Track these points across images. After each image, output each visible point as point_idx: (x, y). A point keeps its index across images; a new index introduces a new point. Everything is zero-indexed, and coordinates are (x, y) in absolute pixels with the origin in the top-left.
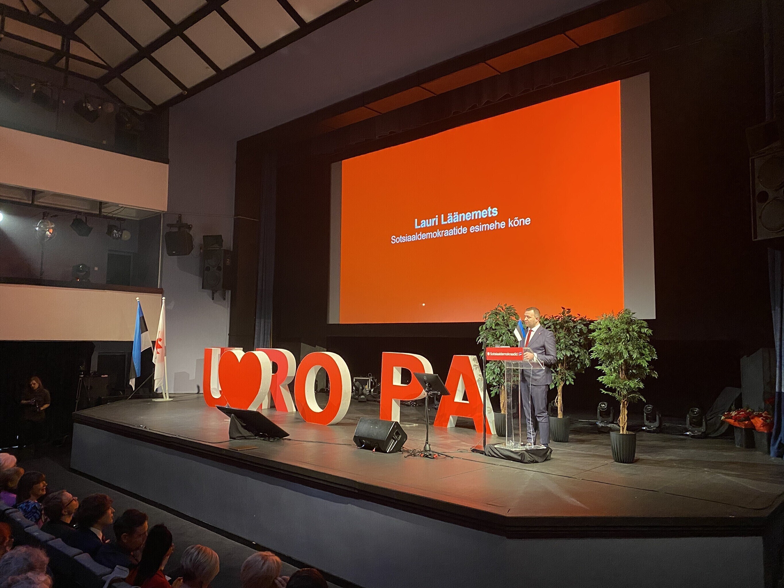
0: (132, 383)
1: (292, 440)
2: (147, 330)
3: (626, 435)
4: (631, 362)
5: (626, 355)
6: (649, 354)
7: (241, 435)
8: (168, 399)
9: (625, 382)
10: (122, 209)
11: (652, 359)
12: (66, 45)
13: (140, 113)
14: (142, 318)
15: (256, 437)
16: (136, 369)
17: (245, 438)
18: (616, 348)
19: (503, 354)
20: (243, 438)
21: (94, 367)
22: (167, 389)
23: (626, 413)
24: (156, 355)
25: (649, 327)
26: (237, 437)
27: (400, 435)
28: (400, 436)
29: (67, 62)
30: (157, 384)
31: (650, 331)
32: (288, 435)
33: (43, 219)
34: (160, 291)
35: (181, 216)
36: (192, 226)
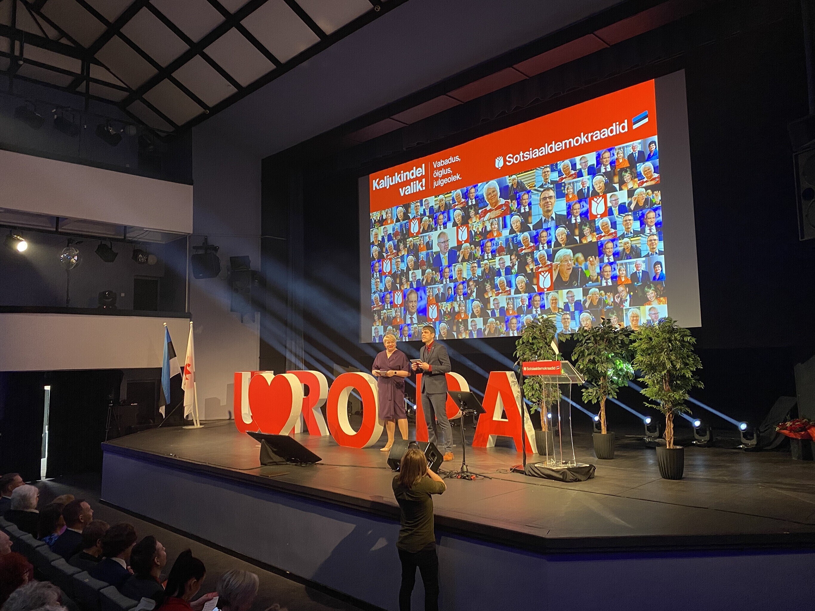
0: (162, 410)
1: (325, 464)
2: (176, 356)
3: (673, 450)
4: (674, 373)
5: (669, 366)
6: (694, 364)
7: (271, 461)
8: (199, 426)
9: (670, 394)
10: (147, 232)
11: (697, 369)
12: (86, 68)
13: (162, 135)
14: (170, 343)
15: (288, 463)
16: (166, 396)
17: (276, 464)
18: (658, 359)
19: (540, 369)
20: (274, 464)
21: (124, 395)
22: (197, 416)
23: (672, 426)
24: (185, 381)
25: (692, 336)
26: (268, 463)
27: (435, 456)
28: (436, 458)
29: (88, 86)
30: (187, 411)
31: (694, 340)
32: (321, 459)
33: (68, 246)
34: (187, 316)
35: (207, 237)
36: (218, 247)
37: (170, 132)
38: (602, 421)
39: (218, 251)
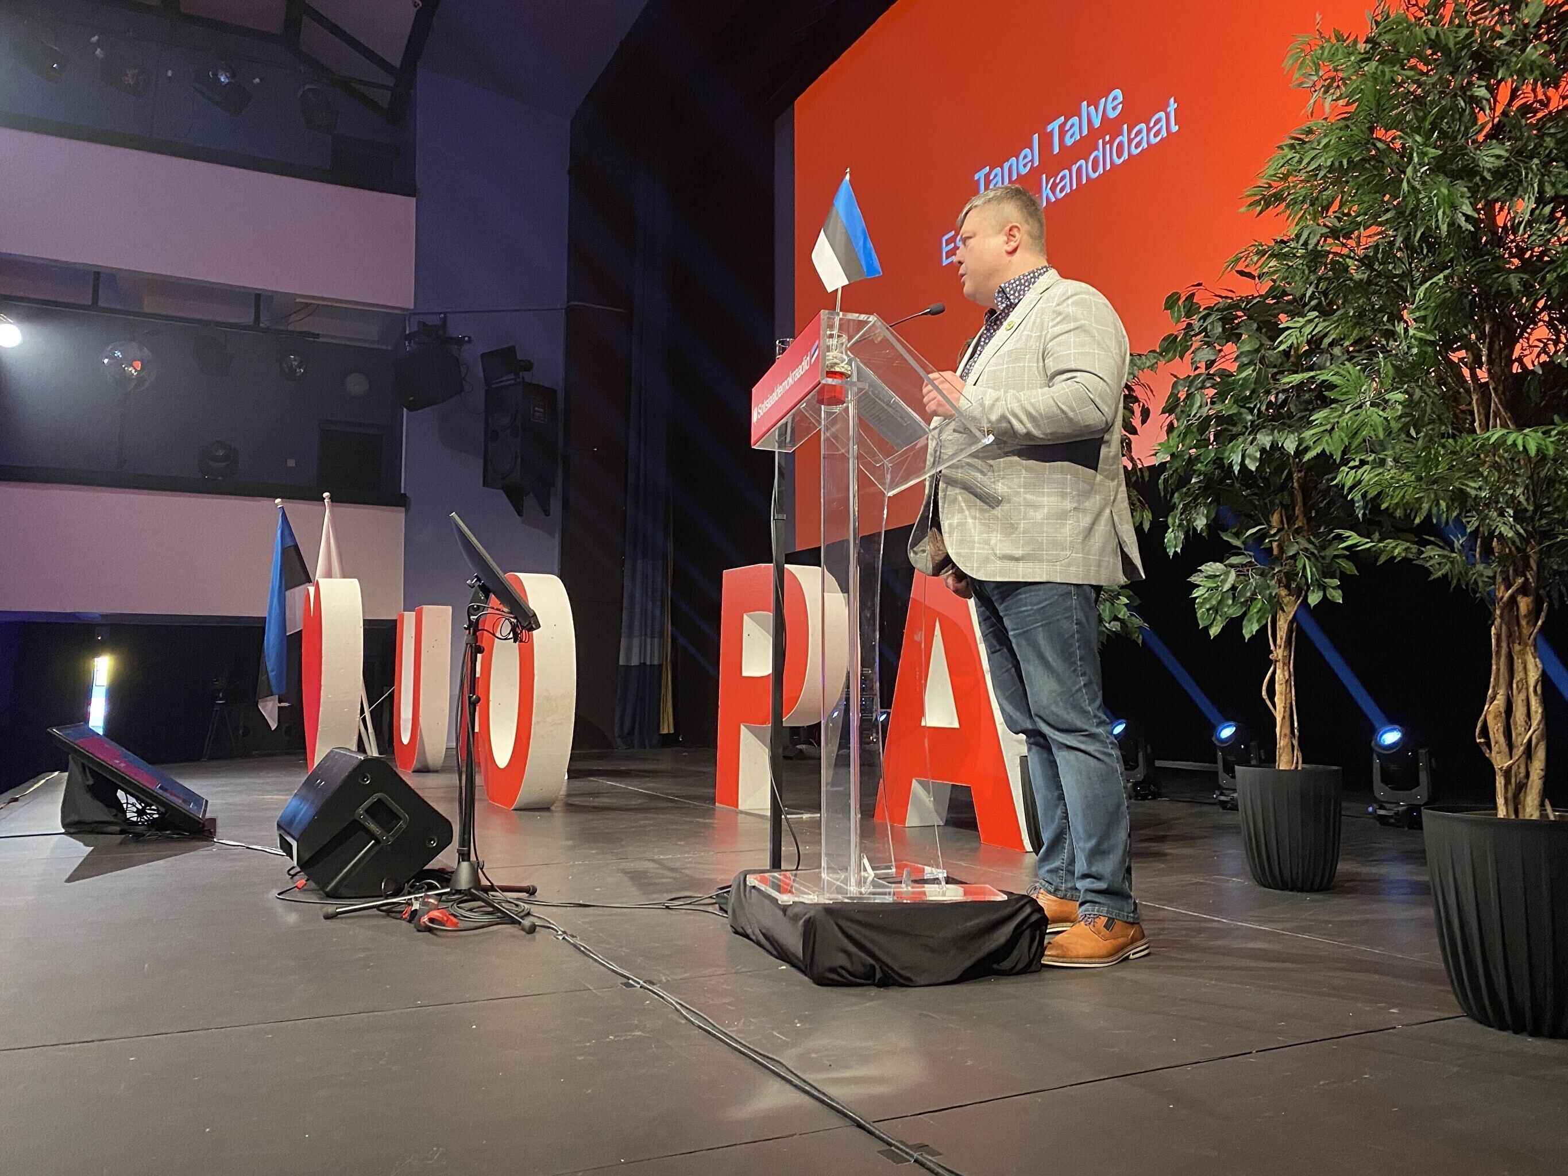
16: (272, 675)
34: (399, 500)
35: (445, 315)
36: (470, 338)
37: (387, 88)
38: (1280, 713)
39: (466, 347)
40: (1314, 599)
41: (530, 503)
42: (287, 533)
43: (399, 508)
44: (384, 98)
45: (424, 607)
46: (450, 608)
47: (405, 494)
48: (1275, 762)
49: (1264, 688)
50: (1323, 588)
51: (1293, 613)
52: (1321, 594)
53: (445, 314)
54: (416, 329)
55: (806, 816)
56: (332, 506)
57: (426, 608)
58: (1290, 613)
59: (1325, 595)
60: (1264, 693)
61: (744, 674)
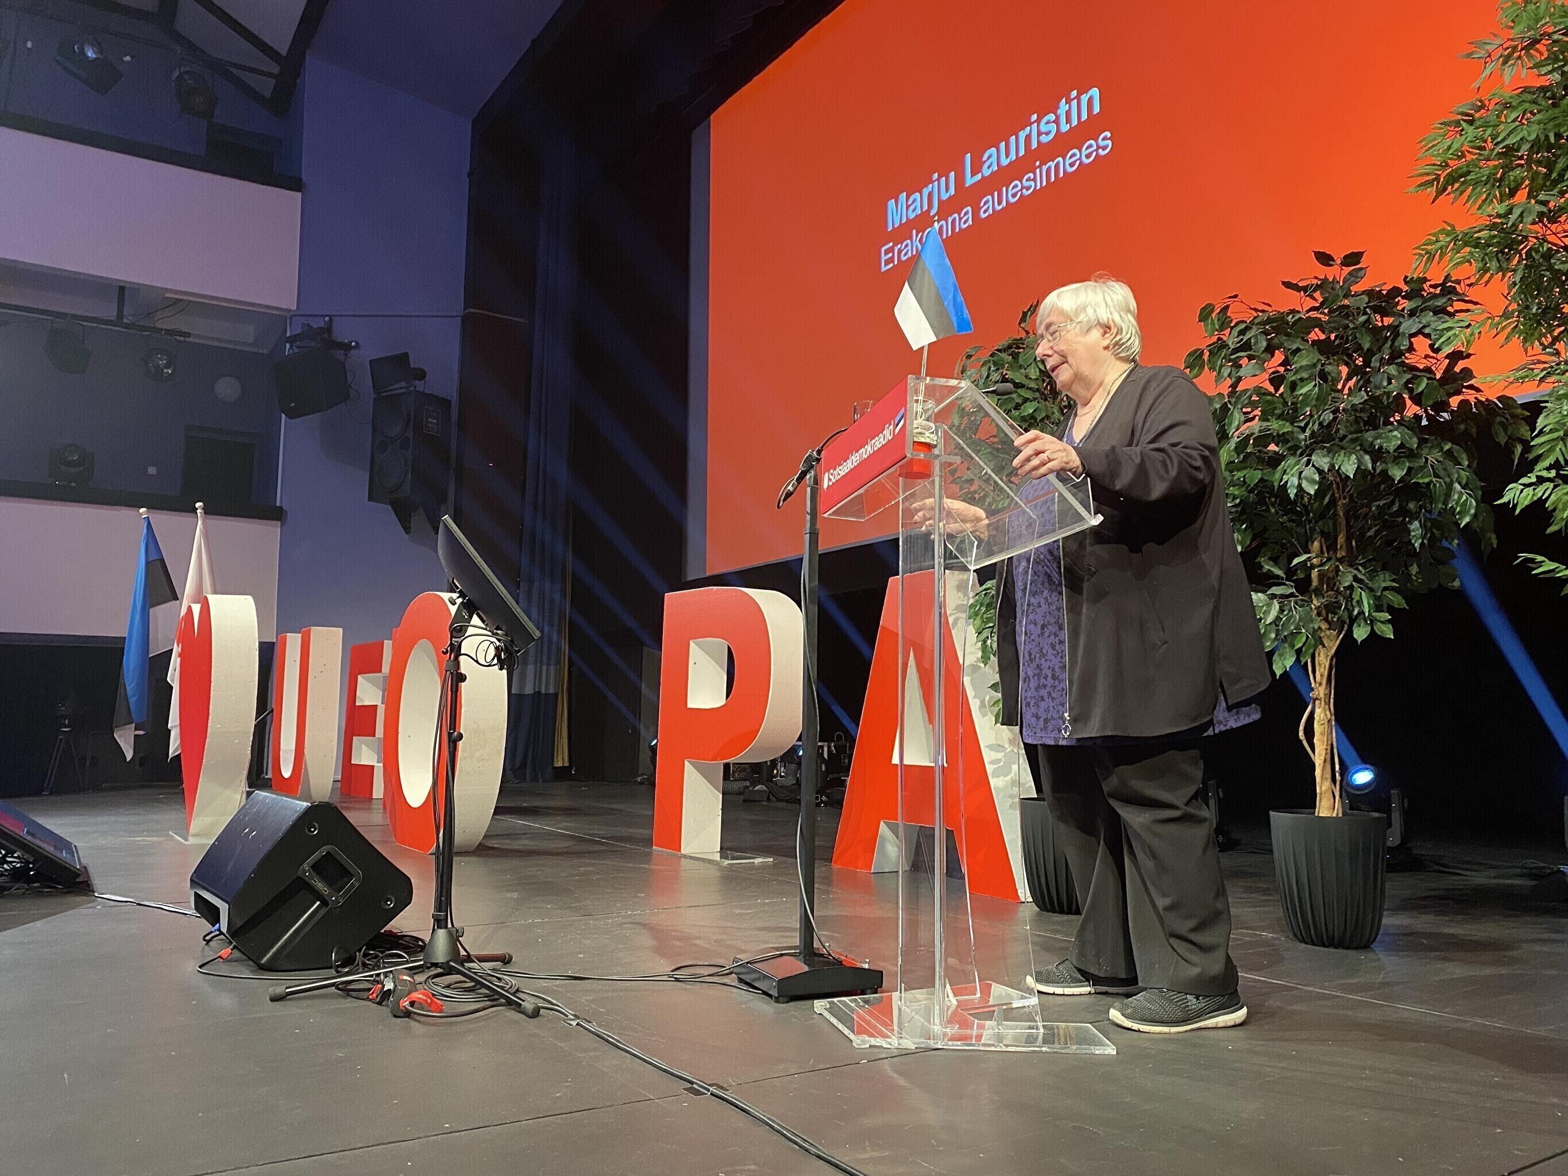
2: (176, 598)
14: (154, 563)
16: (132, 701)
34: (276, 514)
35: (331, 320)
36: (357, 343)
37: (270, 75)
38: (1320, 755)
39: (353, 352)
40: (1360, 633)
41: (419, 519)
42: (152, 546)
43: (274, 522)
44: (266, 87)
45: (313, 628)
46: (341, 630)
47: (281, 507)
48: (1314, 807)
49: (1301, 728)
50: (1372, 622)
51: (1335, 648)
52: (1369, 628)
53: (331, 317)
54: (299, 331)
55: (758, 861)
56: (206, 518)
57: (315, 630)
58: (1331, 648)
59: (1372, 630)
60: (1301, 734)
61: (690, 705)
